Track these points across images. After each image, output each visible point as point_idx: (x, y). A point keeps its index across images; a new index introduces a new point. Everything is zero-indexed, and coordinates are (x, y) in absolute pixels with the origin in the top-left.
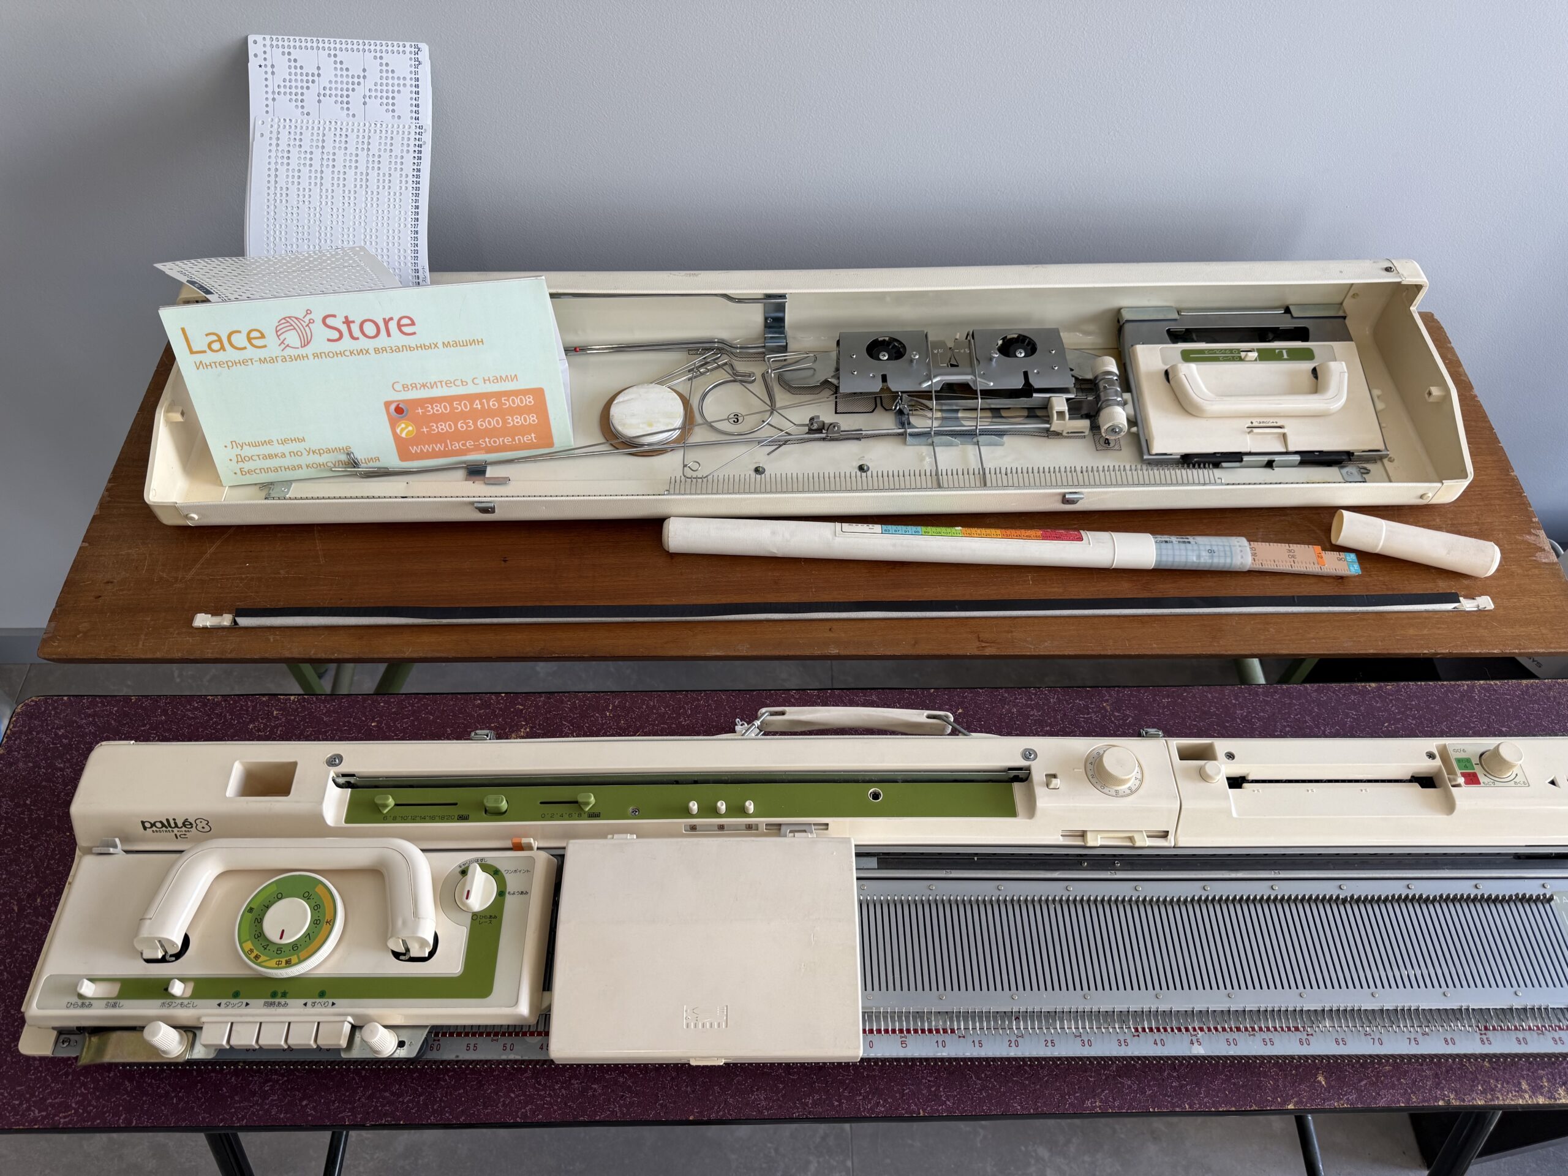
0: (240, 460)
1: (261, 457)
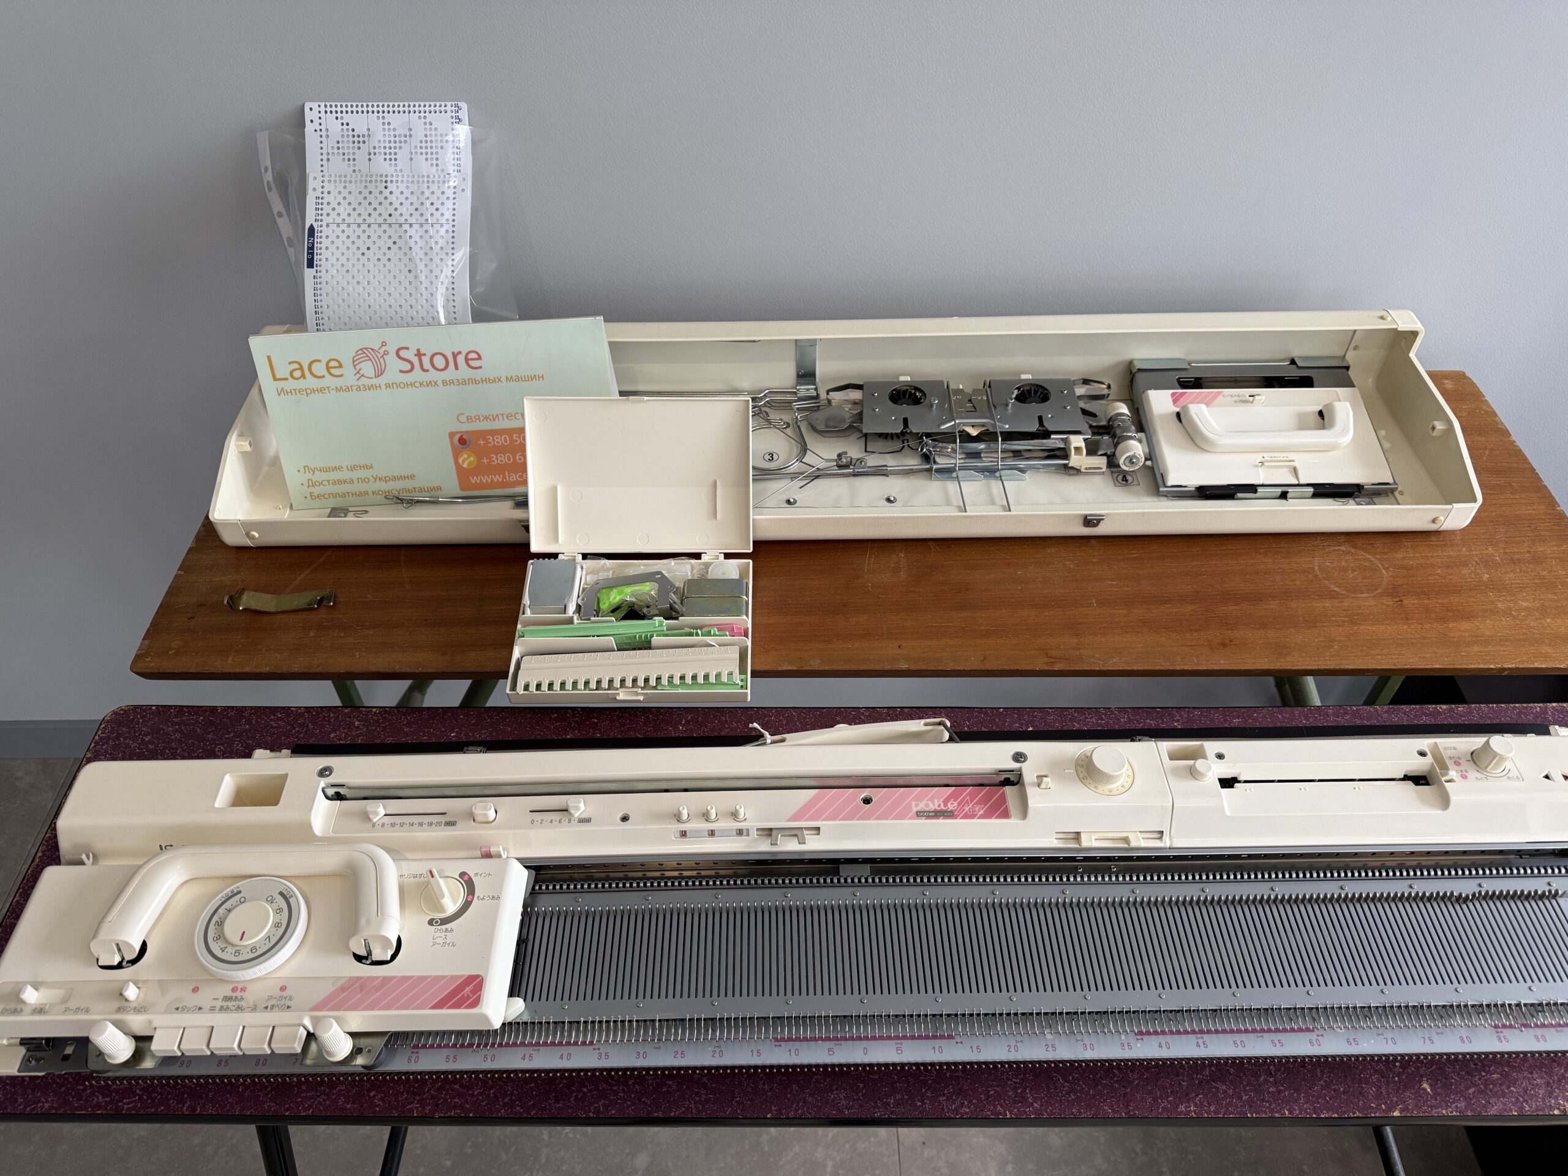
0: (311, 484)
1: (331, 482)
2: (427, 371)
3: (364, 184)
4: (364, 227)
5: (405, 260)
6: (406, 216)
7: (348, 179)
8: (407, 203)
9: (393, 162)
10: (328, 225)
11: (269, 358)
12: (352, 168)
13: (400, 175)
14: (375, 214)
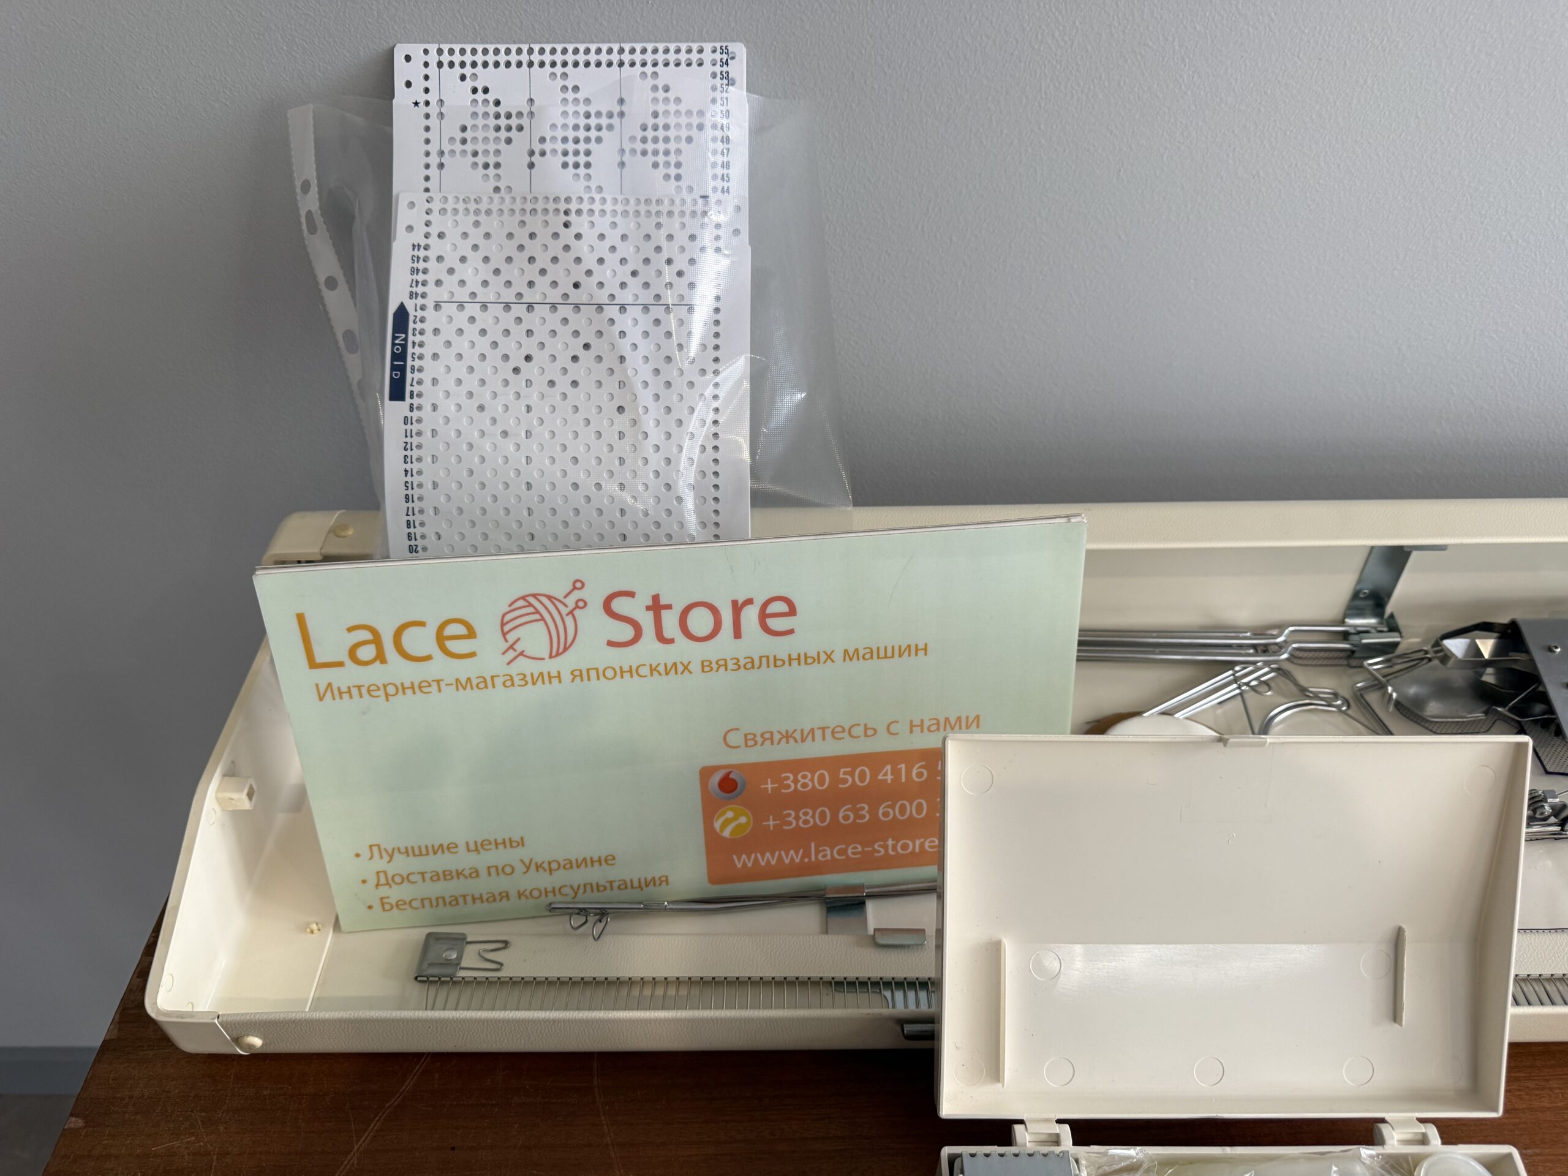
2: (671, 641)
3: (518, 217)
4: (519, 310)
5: (611, 384)
6: (612, 287)
7: (484, 206)
8: (612, 260)
9: (582, 171)
10: (437, 306)
11: (301, 618)
12: (493, 183)
13: (597, 197)
14: (542, 283)
